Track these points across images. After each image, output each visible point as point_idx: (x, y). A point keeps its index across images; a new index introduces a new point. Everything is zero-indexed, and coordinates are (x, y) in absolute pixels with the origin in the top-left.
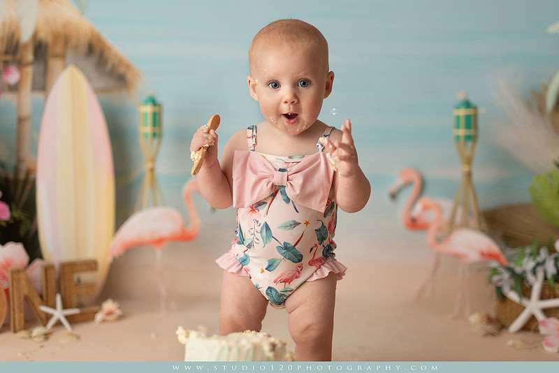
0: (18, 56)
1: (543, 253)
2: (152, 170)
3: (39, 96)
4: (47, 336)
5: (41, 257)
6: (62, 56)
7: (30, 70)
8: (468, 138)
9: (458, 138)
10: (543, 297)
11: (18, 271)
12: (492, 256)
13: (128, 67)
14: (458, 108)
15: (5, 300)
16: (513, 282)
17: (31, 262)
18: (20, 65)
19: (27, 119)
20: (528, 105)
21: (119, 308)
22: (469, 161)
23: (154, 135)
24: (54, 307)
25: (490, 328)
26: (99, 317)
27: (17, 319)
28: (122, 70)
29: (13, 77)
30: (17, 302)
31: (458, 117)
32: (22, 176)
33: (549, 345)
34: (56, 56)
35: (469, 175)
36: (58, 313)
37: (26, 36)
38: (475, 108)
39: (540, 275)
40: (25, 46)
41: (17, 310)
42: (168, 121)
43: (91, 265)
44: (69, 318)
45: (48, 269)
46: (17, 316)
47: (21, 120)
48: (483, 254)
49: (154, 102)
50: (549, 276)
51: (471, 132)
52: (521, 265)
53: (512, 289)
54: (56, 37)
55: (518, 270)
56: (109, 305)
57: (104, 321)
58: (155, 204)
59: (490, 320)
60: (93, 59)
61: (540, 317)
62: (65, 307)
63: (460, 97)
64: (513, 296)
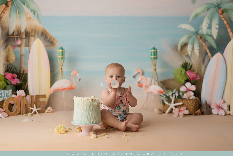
0: (21, 36)
1: (175, 90)
2: (62, 69)
3: (27, 48)
4: (32, 115)
5: (29, 94)
6: (34, 36)
7: (24, 40)
8: (155, 58)
9: (151, 58)
10: (175, 103)
11: (23, 97)
12: (161, 92)
13: (54, 39)
14: (151, 50)
15: (20, 105)
16: (166, 99)
17: (26, 96)
18: (21, 39)
19: (24, 55)
20: (173, 49)
21: (52, 109)
22: (155, 65)
23: (62, 58)
24: (34, 108)
25: (160, 112)
26: (46, 111)
27: (23, 111)
28: (52, 40)
29: (19, 42)
30: (23, 106)
31: (151, 52)
32: (22, 72)
33: (175, 115)
34: (32, 36)
35: (155, 69)
36: (35, 109)
37: (23, 30)
38: (156, 49)
39: (174, 97)
40: (23, 33)
41: (23, 108)
42: (66, 55)
43: (44, 96)
44: (37, 111)
45: (32, 97)
46: (23, 110)
47: (21, 55)
48: (158, 92)
49: (62, 49)
50: (176, 97)
51: (156, 57)
52: (169, 94)
53: (166, 101)
54: (32, 30)
55: (168, 95)
56: (49, 108)
57: (48, 112)
58: (63, 79)
59: (160, 110)
60: (43, 37)
61: (174, 108)
62: (37, 108)
63: (152, 46)
64: (166, 103)
